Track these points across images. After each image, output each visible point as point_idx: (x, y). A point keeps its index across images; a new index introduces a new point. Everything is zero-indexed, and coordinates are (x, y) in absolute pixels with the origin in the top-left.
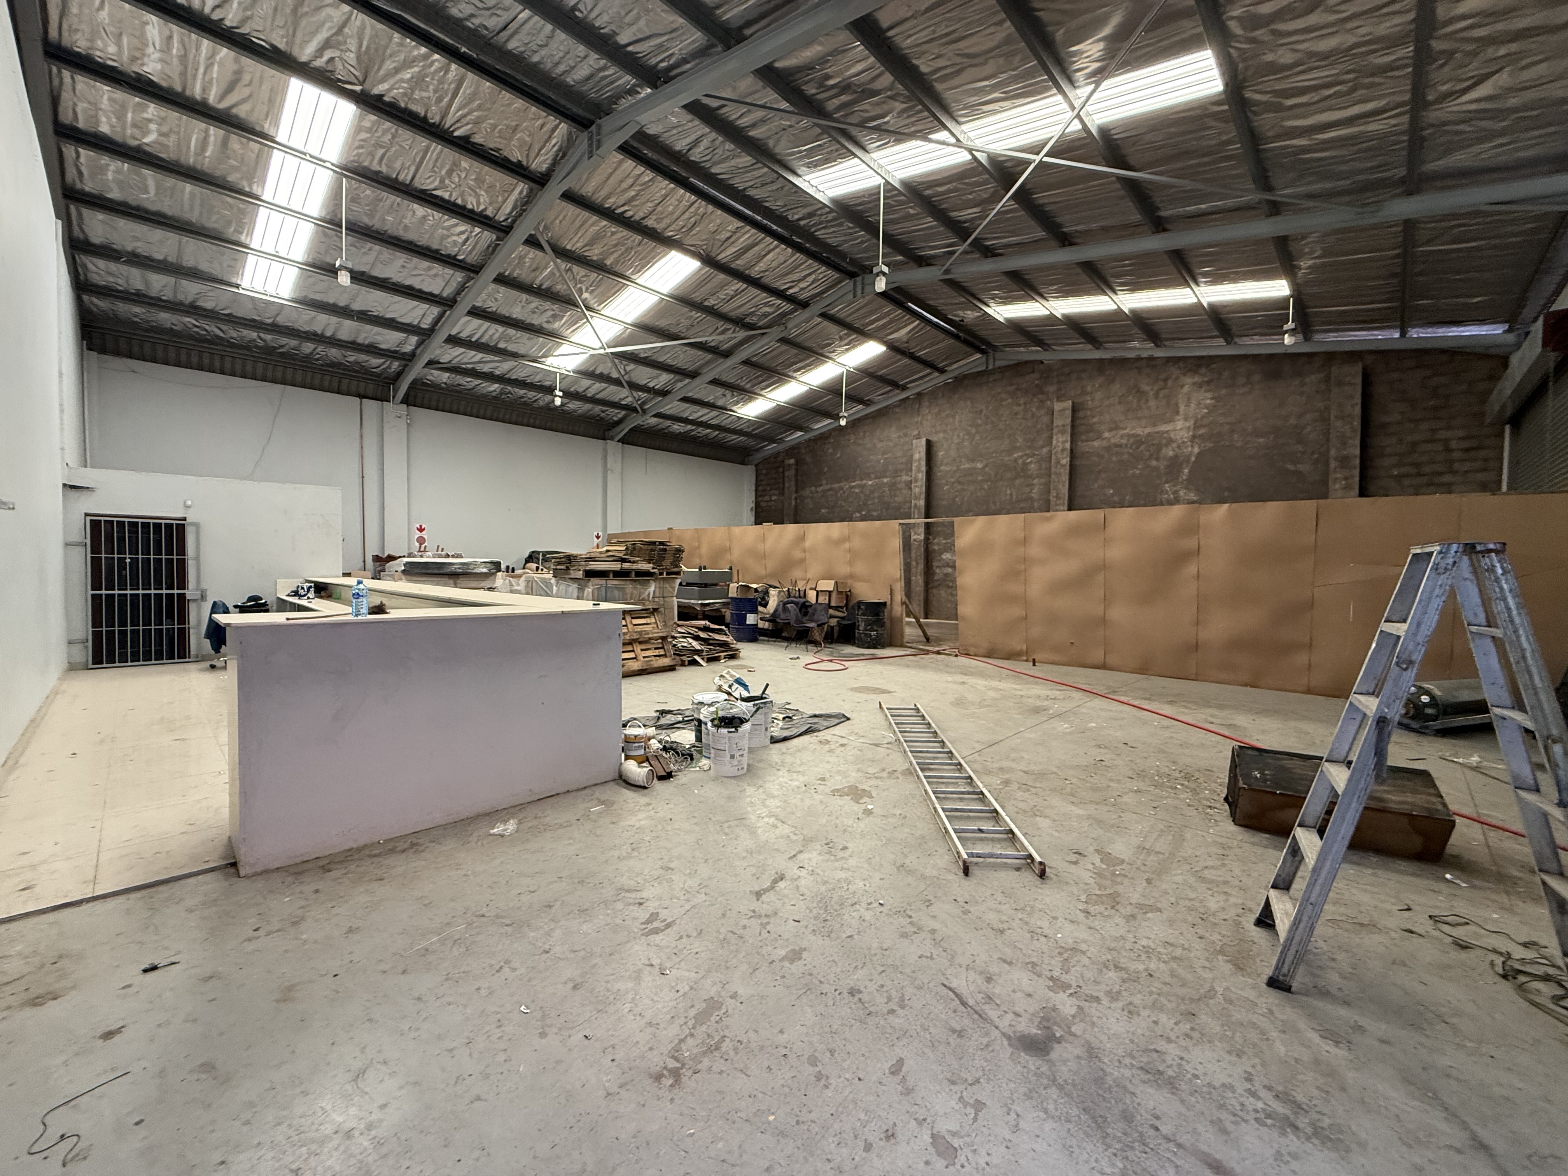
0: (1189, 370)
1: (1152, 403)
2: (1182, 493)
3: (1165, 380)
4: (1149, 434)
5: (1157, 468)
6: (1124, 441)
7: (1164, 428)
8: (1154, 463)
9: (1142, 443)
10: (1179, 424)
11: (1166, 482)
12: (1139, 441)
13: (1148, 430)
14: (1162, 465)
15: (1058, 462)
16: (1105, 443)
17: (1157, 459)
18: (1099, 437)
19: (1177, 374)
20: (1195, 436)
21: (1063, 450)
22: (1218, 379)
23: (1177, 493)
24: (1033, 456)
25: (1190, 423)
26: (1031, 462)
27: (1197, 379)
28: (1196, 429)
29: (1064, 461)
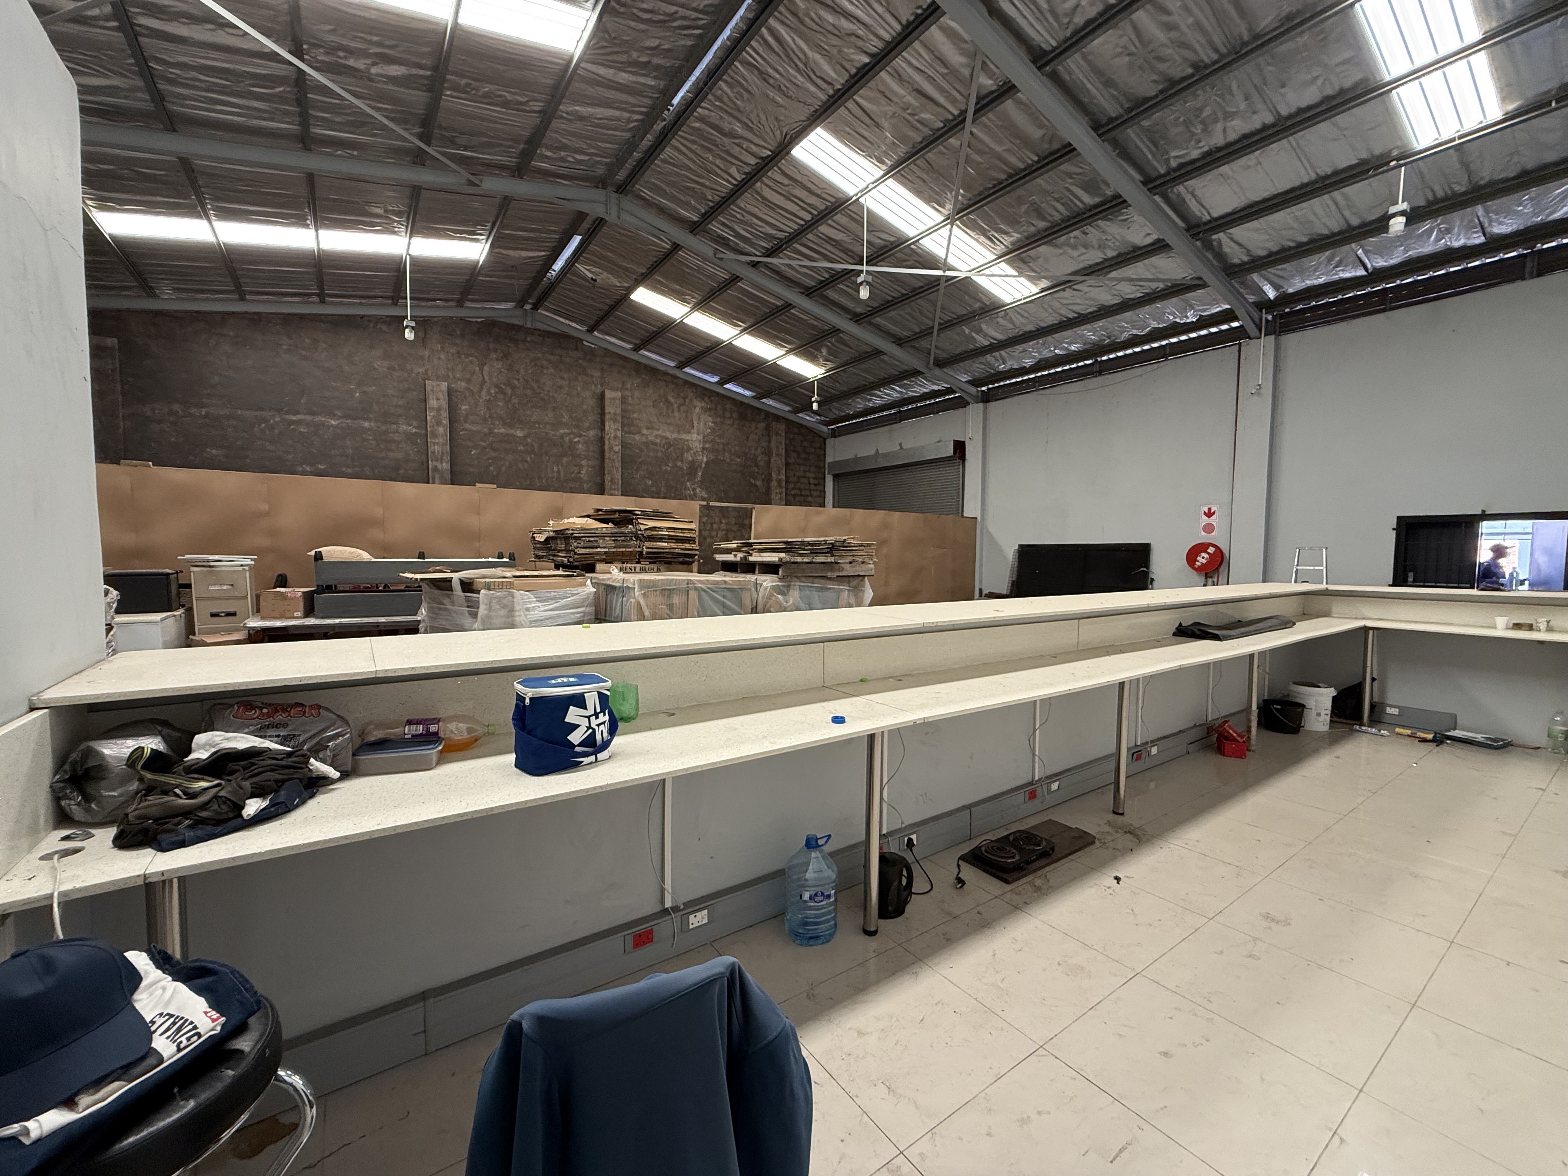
0: (698, 396)
1: (676, 414)
2: (698, 490)
3: (684, 398)
4: (675, 439)
5: (681, 469)
6: (658, 441)
7: (685, 436)
8: (679, 464)
9: (670, 446)
10: (695, 436)
11: (688, 481)
12: (669, 444)
13: (675, 436)
14: (685, 467)
15: (611, 448)
16: (644, 439)
17: (682, 461)
18: (639, 432)
19: (691, 394)
20: (704, 449)
21: (615, 437)
22: (716, 409)
23: (694, 490)
24: (580, 436)
25: (701, 437)
26: (579, 442)
27: (703, 404)
28: (705, 442)
29: (617, 449)
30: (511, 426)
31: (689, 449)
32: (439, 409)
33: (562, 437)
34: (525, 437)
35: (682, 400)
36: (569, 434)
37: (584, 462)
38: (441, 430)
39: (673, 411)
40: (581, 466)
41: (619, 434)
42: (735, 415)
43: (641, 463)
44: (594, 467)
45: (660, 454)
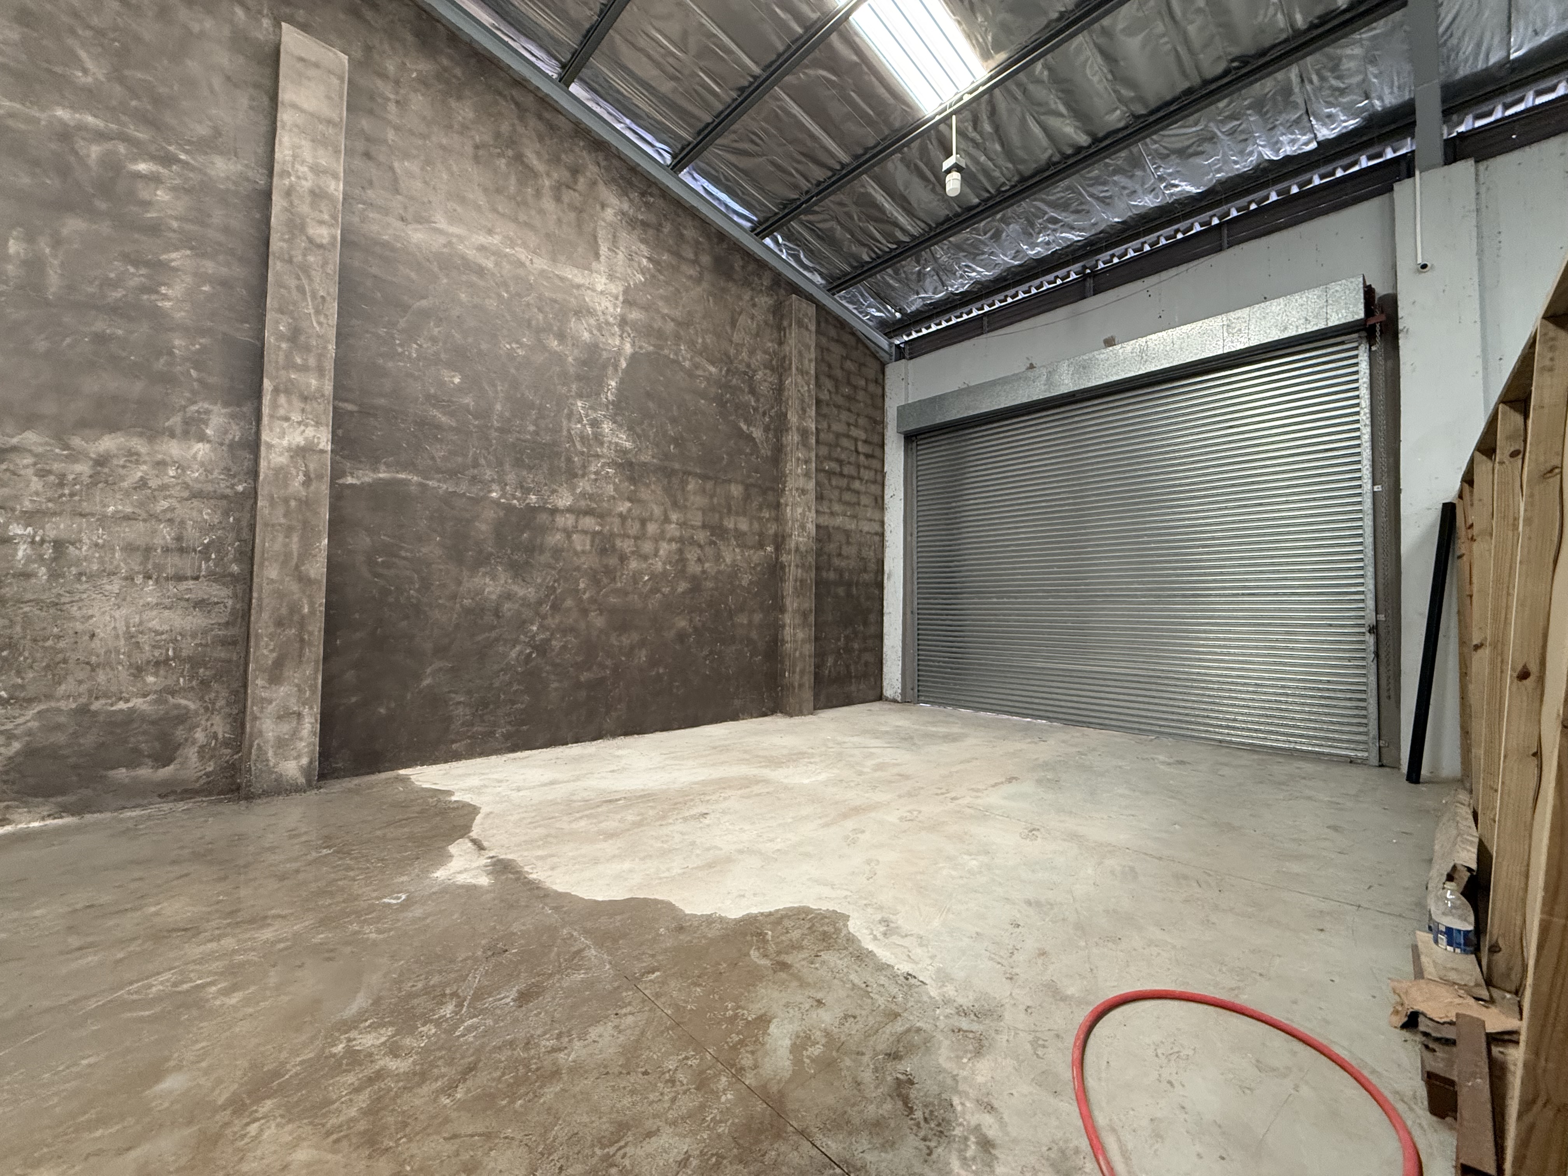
0: (614, 180)
1: (548, 204)
3: (575, 171)
4: (542, 272)
5: (560, 358)
6: (487, 263)
7: (571, 273)
8: (552, 342)
9: (528, 287)
10: (601, 282)
13: (541, 264)
14: (570, 355)
15: (296, 226)
16: (437, 243)
17: (561, 336)
18: (422, 219)
19: (592, 170)
20: (623, 322)
21: (317, 195)
22: (658, 228)
23: (595, 423)
24: (168, 160)
25: (617, 288)
26: (154, 179)
27: (626, 206)
28: (628, 303)
29: (323, 233)
31: (583, 311)
33: (66, 136)
35: (566, 175)
37: (176, 258)
39: (538, 194)
40: (160, 267)
41: (336, 188)
42: (706, 259)
43: (425, 314)
44: (224, 283)
45: (491, 304)
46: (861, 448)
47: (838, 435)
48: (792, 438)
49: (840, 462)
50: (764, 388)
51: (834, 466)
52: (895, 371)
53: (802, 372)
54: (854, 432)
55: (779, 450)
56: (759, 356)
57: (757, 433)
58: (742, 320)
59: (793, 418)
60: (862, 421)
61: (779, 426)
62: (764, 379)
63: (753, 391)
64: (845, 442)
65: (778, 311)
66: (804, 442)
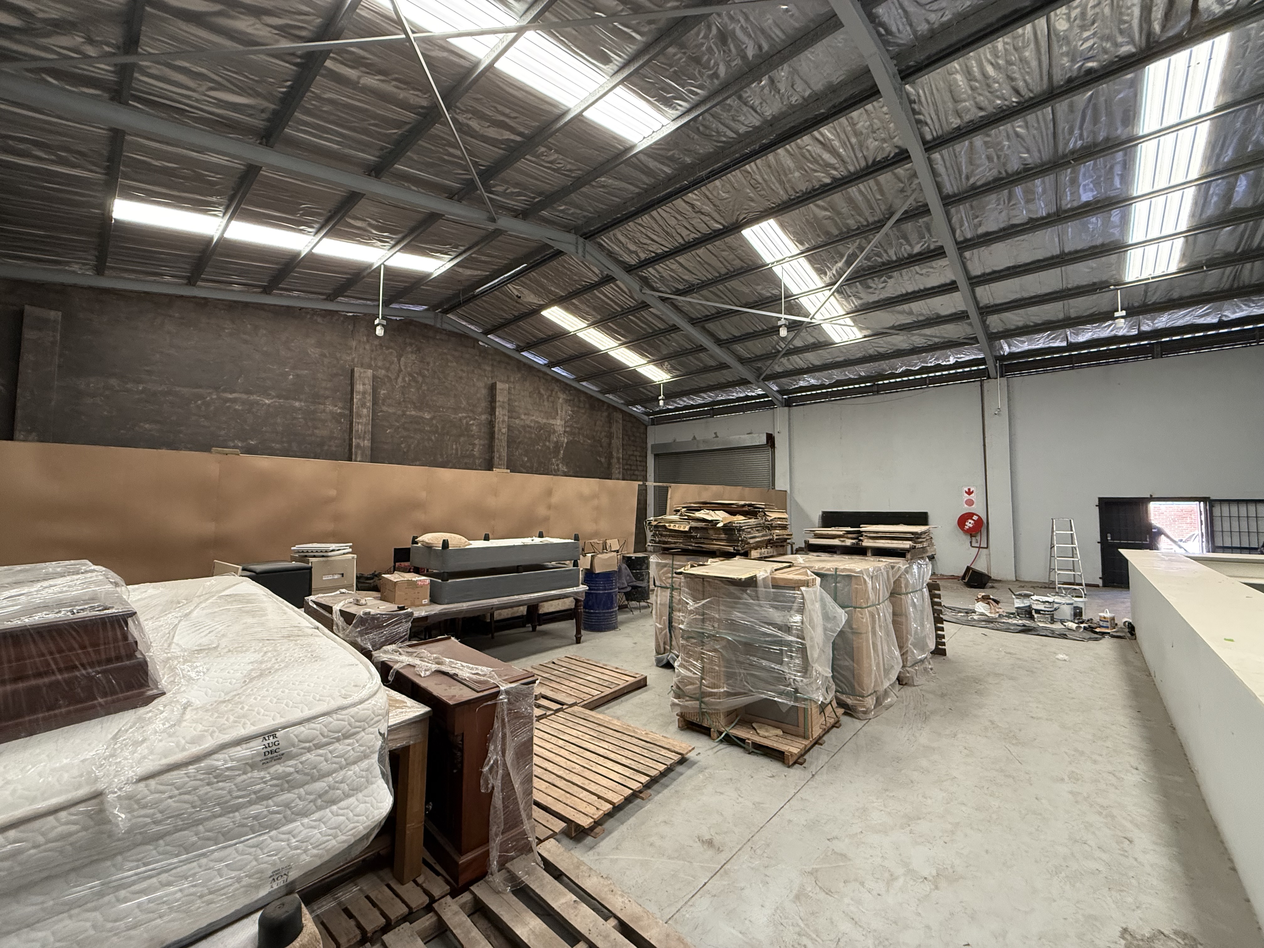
0: (561, 389)
1: (546, 403)
2: (560, 466)
3: (552, 391)
4: (545, 424)
5: (549, 448)
6: (532, 425)
7: (552, 422)
8: (547, 444)
9: (542, 429)
10: (559, 422)
11: (553, 459)
12: (541, 427)
13: (545, 421)
14: (552, 446)
15: (500, 430)
16: (522, 423)
17: (549, 441)
18: (519, 418)
19: (556, 389)
20: (565, 432)
21: (503, 421)
22: (573, 400)
23: (558, 465)
24: (475, 419)
25: (563, 422)
26: (473, 424)
27: (565, 396)
28: (565, 427)
29: (504, 430)
30: (420, 409)
31: (555, 432)
32: (364, 393)
33: (460, 420)
34: (432, 419)
35: (550, 392)
36: (466, 417)
37: (476, 442)
38: (365, 411)
39: (543, 401)
40: (474, 445)
41: (506, 418)
42: (587, 406)
43: (519, 443)
44: (484, 445)
45: (533, 436)
46: (638, 458)
47: (630, 456)
48: (614, 461)
49: (630, 465)
50: (604, 444)
51: (628, 467)
52: (650, 429)
53: (618, 438)
54: (636, 453)
55: (610, 464)
56: (603, 434)
57: (603, 460)
58: (598, 423)
59: (615, 454)
60: (639, 449)
61: (610, 456)
62: (605, 441)
63: (601, 446)
64: (632, 458)
65: (609, 416)
66: (618, 462)
